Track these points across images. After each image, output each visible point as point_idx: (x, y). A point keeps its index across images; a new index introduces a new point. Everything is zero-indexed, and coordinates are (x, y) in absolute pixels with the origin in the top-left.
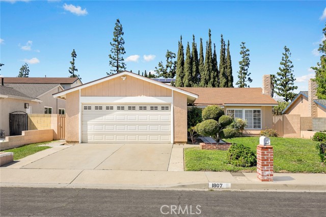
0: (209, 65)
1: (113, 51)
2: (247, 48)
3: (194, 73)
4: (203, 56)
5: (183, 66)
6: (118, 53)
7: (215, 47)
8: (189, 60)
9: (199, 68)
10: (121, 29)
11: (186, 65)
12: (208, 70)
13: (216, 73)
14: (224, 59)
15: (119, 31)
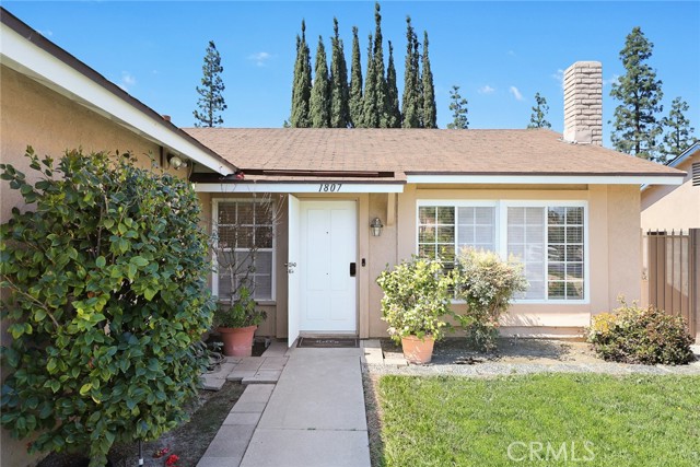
0: (376, 96)
1: (202, 103)
2: (463, 98)
3: (337, 119)
4: (359, 74)
5: (307, 102)
6: (210, 107)
7: (391, 49)
8: (322, 84)
9: (350, 105)
10: (218, 62)
11: (315, 97)
12: (372, 111)
13: (393, 118)
14: (414, 80)
15: (214, 65)
